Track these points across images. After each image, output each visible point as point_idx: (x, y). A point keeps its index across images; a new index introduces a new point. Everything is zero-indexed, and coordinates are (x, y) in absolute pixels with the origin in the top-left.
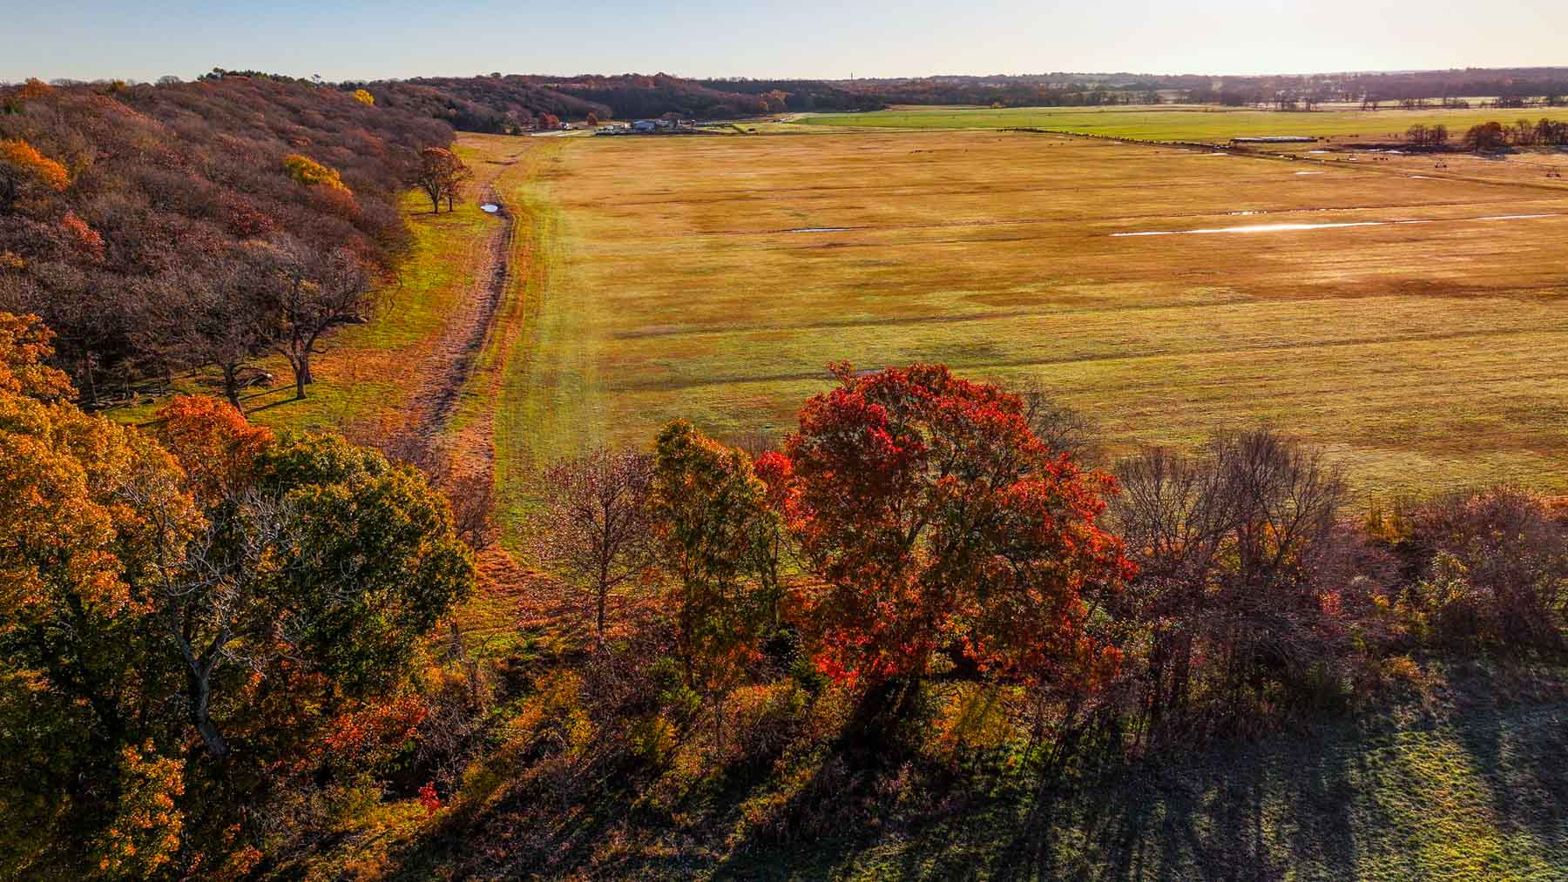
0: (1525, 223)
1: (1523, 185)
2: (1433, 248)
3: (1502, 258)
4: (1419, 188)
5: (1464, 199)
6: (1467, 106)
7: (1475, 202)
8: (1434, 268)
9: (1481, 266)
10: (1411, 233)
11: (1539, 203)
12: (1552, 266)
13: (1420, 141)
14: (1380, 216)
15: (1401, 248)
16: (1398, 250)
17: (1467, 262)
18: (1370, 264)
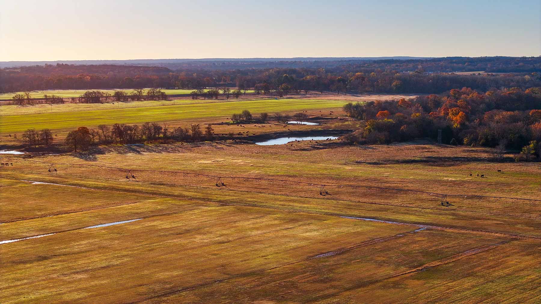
0: (119, 230)
1: (112, 189)
2: (59, 266)
3: (108, 272)
4: (40, 196)
5: (74, 207)
6: (60, 101)
7: (81, 210)
8: (64, 289)
9: (96, 282)
10: (42, 250)
11: (128, 207)
12: (142, 277)
13: (34, 142)
14: (13, 231)
15: (36, 269)
16: (33, 271)
17: (86, 280)
18: (13, 290)
